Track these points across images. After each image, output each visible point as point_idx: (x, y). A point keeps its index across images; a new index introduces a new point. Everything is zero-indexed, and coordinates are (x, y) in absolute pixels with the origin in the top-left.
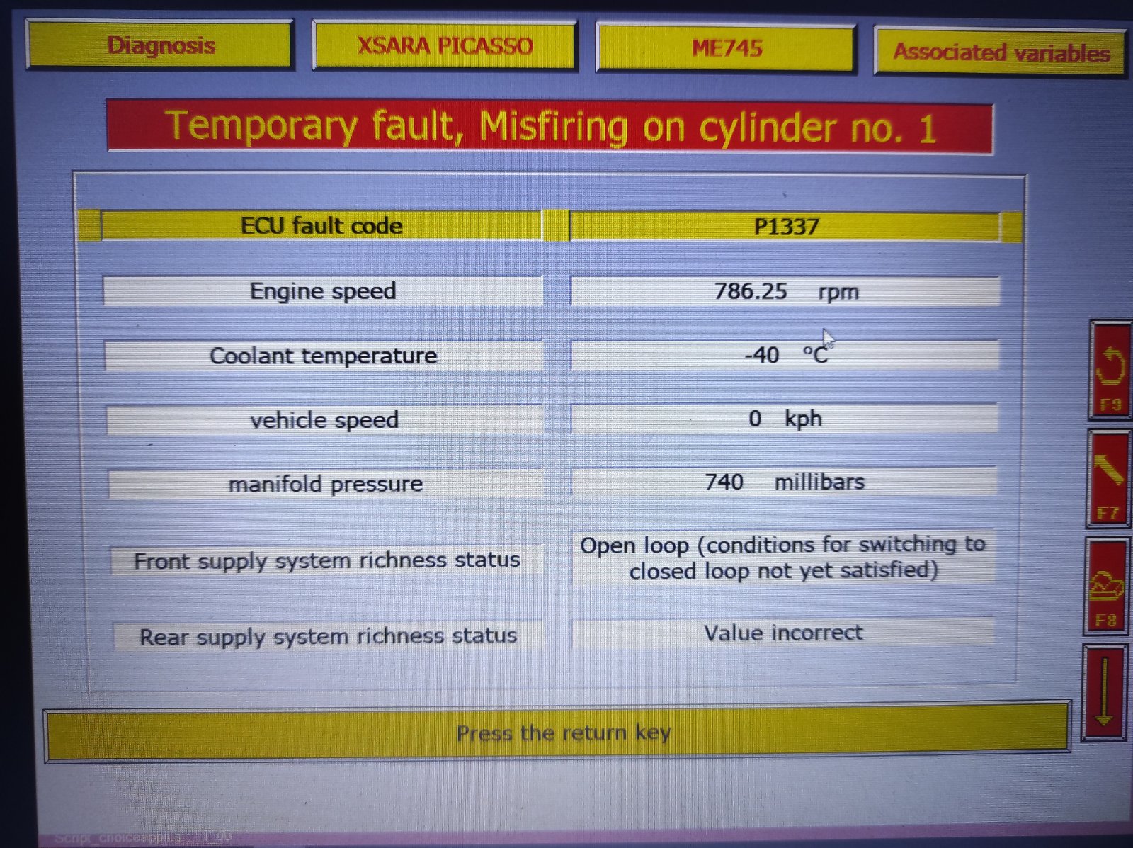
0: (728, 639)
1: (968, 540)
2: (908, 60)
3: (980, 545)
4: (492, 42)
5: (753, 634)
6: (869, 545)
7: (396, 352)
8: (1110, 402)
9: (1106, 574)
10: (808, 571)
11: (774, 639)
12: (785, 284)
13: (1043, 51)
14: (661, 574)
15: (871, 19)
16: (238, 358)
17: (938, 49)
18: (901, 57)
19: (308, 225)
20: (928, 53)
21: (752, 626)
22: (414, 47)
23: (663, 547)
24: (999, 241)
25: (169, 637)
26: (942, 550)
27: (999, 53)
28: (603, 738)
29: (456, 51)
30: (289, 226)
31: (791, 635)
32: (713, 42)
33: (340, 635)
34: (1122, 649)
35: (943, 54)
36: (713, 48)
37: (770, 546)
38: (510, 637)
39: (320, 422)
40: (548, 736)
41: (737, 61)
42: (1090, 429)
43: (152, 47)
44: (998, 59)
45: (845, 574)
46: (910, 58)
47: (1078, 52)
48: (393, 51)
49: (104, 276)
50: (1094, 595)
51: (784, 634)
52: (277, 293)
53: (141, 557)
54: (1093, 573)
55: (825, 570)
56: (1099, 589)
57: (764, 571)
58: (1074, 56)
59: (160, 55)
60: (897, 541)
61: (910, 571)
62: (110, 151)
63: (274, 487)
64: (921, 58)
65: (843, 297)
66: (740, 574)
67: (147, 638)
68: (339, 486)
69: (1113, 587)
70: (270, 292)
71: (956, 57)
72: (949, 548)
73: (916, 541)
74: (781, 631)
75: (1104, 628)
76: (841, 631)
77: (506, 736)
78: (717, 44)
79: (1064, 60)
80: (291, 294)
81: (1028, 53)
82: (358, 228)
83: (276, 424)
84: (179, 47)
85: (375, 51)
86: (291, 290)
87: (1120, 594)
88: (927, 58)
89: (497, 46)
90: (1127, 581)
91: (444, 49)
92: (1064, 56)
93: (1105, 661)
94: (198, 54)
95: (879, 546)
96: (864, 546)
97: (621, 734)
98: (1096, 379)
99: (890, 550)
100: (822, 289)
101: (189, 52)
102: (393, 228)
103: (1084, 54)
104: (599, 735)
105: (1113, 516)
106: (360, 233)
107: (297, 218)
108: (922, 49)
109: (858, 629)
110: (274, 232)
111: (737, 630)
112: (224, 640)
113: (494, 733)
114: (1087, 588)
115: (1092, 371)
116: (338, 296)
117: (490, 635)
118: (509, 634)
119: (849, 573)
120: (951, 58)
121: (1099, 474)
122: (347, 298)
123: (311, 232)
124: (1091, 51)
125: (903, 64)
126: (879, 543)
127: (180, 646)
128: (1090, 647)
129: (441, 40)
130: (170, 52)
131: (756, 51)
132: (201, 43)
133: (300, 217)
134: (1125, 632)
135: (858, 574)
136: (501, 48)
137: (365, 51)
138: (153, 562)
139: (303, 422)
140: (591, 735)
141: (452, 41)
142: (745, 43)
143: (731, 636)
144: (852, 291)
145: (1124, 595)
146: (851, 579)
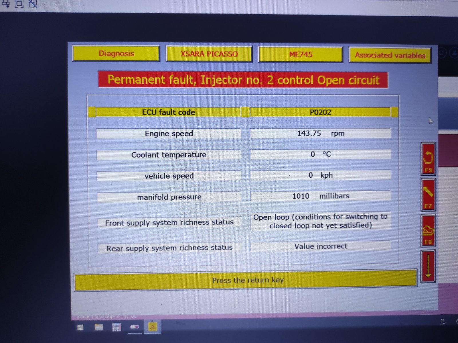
0: (302, 249)
1: (382, 215)
2: (360, 58)
3: (385, 217)
4: (224, 53)
5: (311, 247)
6: (349, 217)
7: (193, 154)
8: (428, 169)
9: (428, 226)
10: (329, 225)
11: (318, 248)
12: (320, 131)
13: (404, 55)
14: (280, 227)
15: (348, 45)
16: (141, 155)
17: (370, 54)
18: (357, 57)
19: (164, 112)
20: (366, 56)
21: (310, 244)
22: (199, 54)
23: (281, 218)
24: (390, 116)
25: (116, 249)
26: (373, 218)
27: (390, 56)
28: (261, 282)
29: (213, 56)
30: (158, 112)
31: (323, 247)
32: (296, 52)
33: (174, 247)
34: (434, 252)
35: (371, 56)
36: (296, 54)
37: (316, 217)
38: (230, 248)
39: (168, 176)
40: (243, 281)
41: (304, 58)
42: (422, 178)
43: (113, 54)
44: (389, 57)
45: (341, 227)
46: (360, 57)
47: (415, 55)
48: (192, 56)
49: (96, 129)
50: (424, 234)
51: (321, 246)
52: (154, 134)
53: (107, 222)
54: (424, 226)
55: (334, 225)
56: (426, 231)
57: (314, 226)
58: (414, 56)
59: (116, 56)
60: (358, 215)
61: (362, 226)
62: (99, 88)
63: (153, 198)
64: (364, 57)
65: (339, 135)
66: (306, 226)
67: (109, 249)
68: (174, 198)
69: (430, 231)
70: (152, 134)
71: (376, 57)
72: (376, 218)
73: (364, 216)
74: (320, 246)
75: (428, 244)
76: (340, 246)
77: (229, 281)
78: (297, 53)
79: (411, 58)
80: (158, 134)
81: (399, 55)
82: (181, 113)
83: (153, 177)
84: (122, 54)
85: (186, 56)
86: (158, 133)
87: (433, 233)
88: (366, 57)
89: (226, 54)
90: (435, 229)
91: (209, 55)
92: (410, 56)
93: (428, 256)
94: (128, 56)
95: (352, 217)
96: (347, 217)
97: (267, 280)
98: (423, 161)
99: (356, 218)
100: (332, 133)
101: (125, 56)
102: (192, 113)
103: (417, 56)
104: (260, 281)
105: (430, 207)
106: (181, 114)
107: (160, 110)
108: (364, 54)
109: (346, 245)
110: (153, 114)
111: (305, 245)
112: (135, 249)
113: (225, 280)
114: (422, 232)
115: (422, 159)
116: (174, 135)
117: (224, 247)
118: (230, 247)
119: (342, 226)
120: (374, 57)
121: (425, 193)
122: (177, 136)
123: (165, 114)
124: (419, 55)
125: (358, 59)
126: (352, 216)
127: (120, 252)
128: (423, 251)
129: (208, 52)
130: (119, 55)
131: (310, 56)
132: (129, 53)
133: (162, 109)
134: (435, 246)
135: (345, 227)
136: (227, 55)
137: (183, 55)
138: (112, 223)
139: (162, 177)
140: (257, 281)
141: (212, 52)
142: (307, 53)
143: (303, 247)
144: (342, 133)
145: (434, 233)
146: (343, 228)
